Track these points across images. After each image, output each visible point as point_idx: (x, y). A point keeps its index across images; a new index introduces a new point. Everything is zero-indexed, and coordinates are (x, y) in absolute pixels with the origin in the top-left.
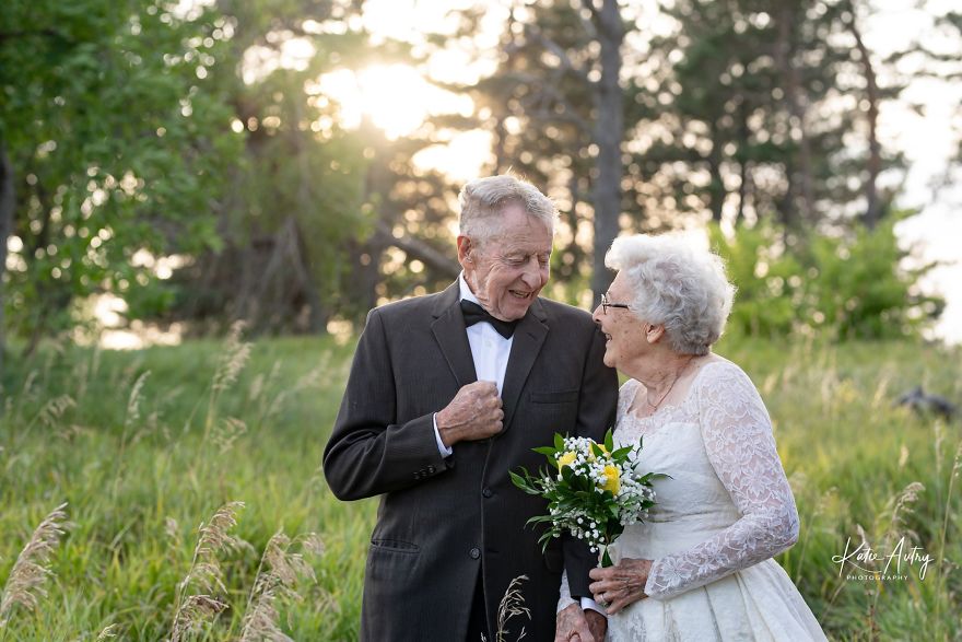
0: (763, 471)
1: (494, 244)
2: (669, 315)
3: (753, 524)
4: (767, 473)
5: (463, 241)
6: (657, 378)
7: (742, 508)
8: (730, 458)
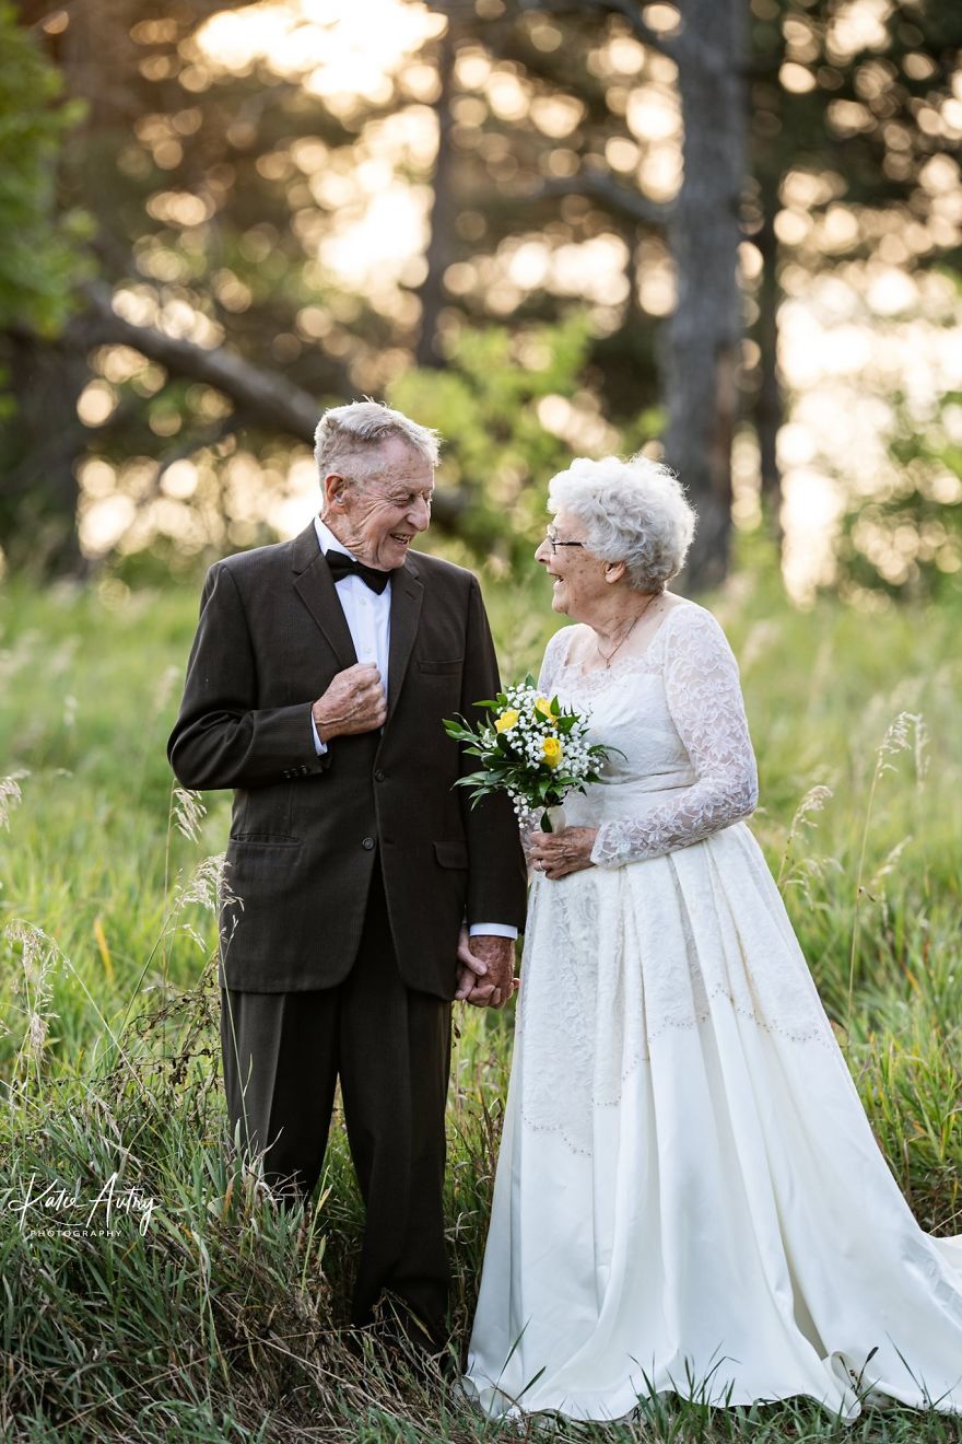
0: (728, 732)
1: (374, 483)
2: (631, 552)
3: (711, 789)
4: (733, 735)
5: (333, 482)
6: (612, 624)
7: (700, 770)
8: (694, 715)
